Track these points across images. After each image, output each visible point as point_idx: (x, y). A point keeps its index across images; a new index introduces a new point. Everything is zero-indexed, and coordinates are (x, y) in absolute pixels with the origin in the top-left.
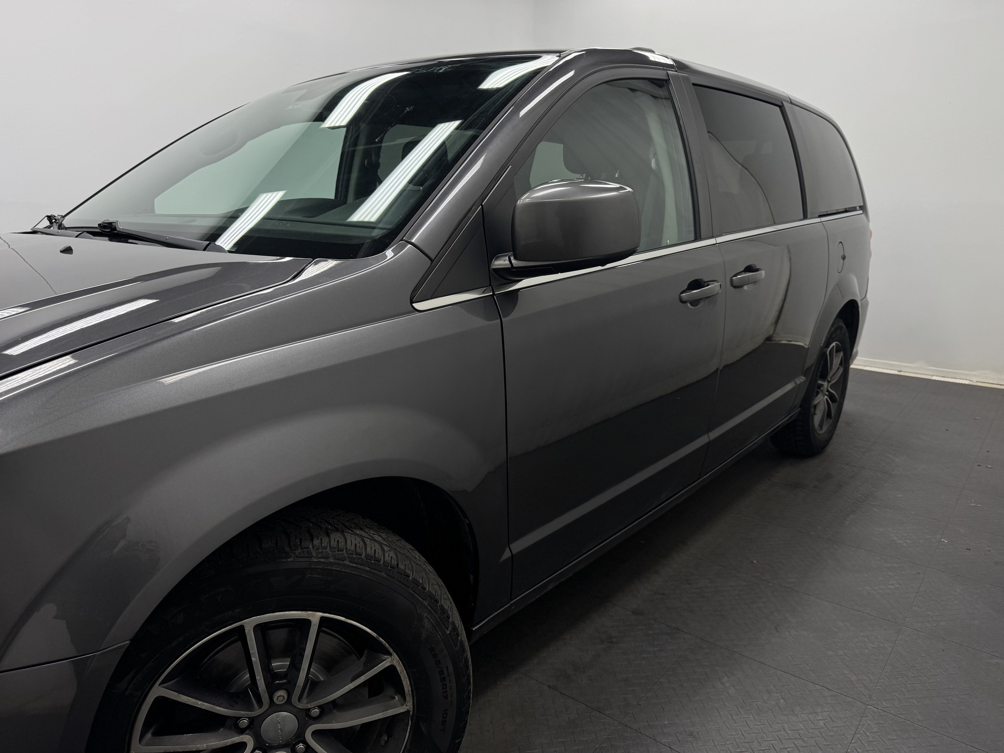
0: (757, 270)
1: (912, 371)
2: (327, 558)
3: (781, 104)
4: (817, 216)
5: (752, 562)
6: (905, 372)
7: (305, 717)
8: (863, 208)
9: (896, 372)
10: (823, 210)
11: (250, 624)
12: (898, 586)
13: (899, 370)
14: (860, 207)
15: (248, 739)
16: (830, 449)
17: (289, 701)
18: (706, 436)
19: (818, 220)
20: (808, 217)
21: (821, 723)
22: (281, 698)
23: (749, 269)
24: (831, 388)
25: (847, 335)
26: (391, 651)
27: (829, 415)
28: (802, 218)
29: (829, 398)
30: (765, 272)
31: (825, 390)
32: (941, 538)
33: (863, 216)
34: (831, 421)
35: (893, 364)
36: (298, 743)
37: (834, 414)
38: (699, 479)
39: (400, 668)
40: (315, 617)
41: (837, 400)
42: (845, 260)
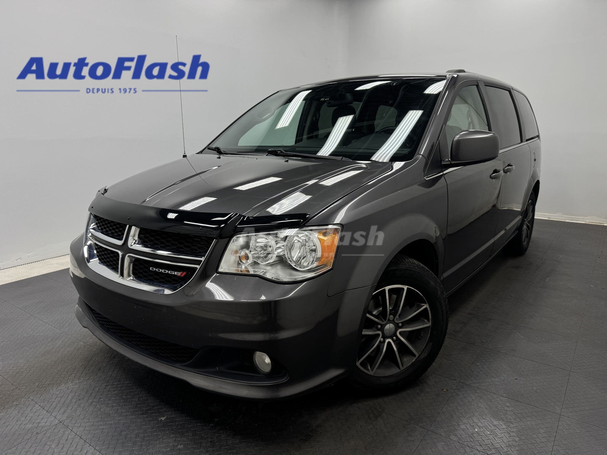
0: (512, 166)
1: (555, 218)
2: (411, 266)
3: (509, 90)
4: (525, 141)
5: (511, 296)
6: (551, 218)
7: (397, 327)
8: (538, 136)
9: (547, 219)
10: (527, 138)
11: (387, 288)
12: (577, 302)
13: (549, 217)
14: (537, 136)
15: (380, 332)
16: (527, 252)
17: (393, 320)
18: (493, 239)
19: (526, 143)
20: (523, 141)
21: (562, 345)
22: (392, 318)
23: (509, 165)
24: (528, 223)
25: (535, 197)
26: (427, 302)
27: (527, 237)
28: (520, 142)
29: (527, 227)
30: (515, 167)
31: (526, 224)
32: (590, 285)
33: (539, 140)
34: (528, 239)
35: (545, 215)
36: (394, 337)
37: (529, 236)
38: (489, 258)
39: (429, 309)
40: (405, 287)
41: (530, 229)
42: (536, 161)
